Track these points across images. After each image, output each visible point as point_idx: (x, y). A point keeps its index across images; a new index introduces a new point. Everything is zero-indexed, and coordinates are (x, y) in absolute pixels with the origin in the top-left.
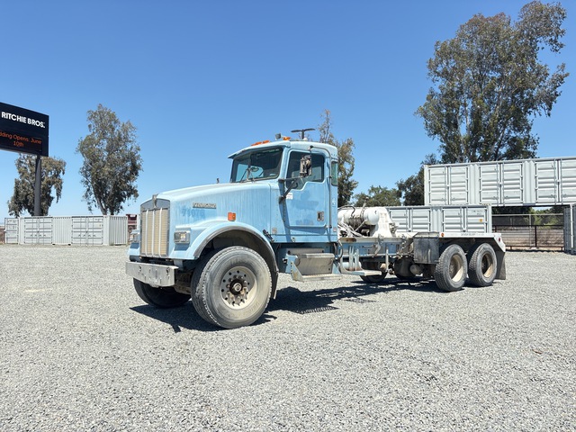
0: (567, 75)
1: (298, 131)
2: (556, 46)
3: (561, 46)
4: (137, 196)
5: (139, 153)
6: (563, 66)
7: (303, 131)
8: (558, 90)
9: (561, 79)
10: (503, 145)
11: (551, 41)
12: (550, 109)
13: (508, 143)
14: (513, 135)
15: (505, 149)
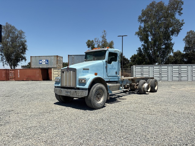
0: (184, 23)
2: (180, 14)
3: (182, 14)
4: (26, 60)
5: (26, 43)
6: (183, 20)
7: (122, 36)
8: (181, 28)
9: (182, 24)
10: (163, 45)
11: (179, 12)
12: (178, 34)
13: (165, 45)
14: (166, 42)
15: (164, 47)
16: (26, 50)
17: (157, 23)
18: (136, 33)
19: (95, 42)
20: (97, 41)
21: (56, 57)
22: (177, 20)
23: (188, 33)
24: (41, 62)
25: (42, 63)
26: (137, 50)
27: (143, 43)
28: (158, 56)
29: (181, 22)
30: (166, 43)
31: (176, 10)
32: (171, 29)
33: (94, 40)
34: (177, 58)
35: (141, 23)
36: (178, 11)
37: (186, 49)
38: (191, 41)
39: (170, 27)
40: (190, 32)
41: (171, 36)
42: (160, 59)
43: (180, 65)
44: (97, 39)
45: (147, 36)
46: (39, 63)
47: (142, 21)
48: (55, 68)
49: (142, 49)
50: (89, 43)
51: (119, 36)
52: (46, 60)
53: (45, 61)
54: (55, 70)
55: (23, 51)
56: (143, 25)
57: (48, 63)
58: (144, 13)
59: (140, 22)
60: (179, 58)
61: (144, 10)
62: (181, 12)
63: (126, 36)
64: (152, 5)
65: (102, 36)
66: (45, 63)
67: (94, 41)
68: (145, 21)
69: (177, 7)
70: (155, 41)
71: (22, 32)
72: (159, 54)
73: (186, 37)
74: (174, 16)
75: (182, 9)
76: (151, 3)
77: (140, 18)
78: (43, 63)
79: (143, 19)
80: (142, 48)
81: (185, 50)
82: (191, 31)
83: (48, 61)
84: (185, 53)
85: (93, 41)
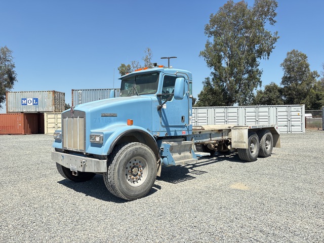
0: (278, 38)
1: (165, 58)
2: (273, 22)
3: (275, 22)
6: (277, 32)
7: (169, 58)
8: (274, 45)
9: (275, 39)
10: (245, 74)
11: (271, 19)
12: (268, 55)
13: (248, 73)
14: (250, 68)
15: (246, 76)
16: (14, 82)
17: (235, 37)
18: (201, 53)
19: (132, 69)
20: (135, 66)
21: (52, 93)
22: (266, 32)
23: (288, 54)
24: (24, 102)
25: (26, 104)
26: (203, 82)
27: (213, 70)
28: (237, 92)
29: (272, 36)
30: (250, 71)
31: (266, 16)
32: (257, 47)
33: (131, 64)
34: (271, 94)
35: (209, 37)
36: (270, 17)
37: (285, 80)
38: (293, 67)
39: (256, 44)
40: (291, 53)
41: (258, 59)
42: (240, 96)
43: (257, 107)
44: (136, 63)
45: (219, 59)
46: (22, 104)
47: (211, 33)
48: (49, 113)
49: (211, 80)
50: (123, 70)
51: (163, 58)
52: (34, 99)
53: (32, 99)
54: (49, 116)
55: (9, 83)
56: (212, 40)
57: (37, 104)
58: (214, 21)
59: (207, 35)
60: (273, 95)
61: (214, 15)
62: (274, 19)
63: (175, 57)
64: (228, 6)
65: (145, 58)
66: (32, 104)
67: (131, 66)
68: (216, 34)
69: (268, 10)
70: (232, 66)
71: (8, 50)
72: (239, 88)
73: (286, 61)
74: (262, 26)
75: (275, 14)
76: (227, 3)
77: (207, 28)
78: (28, 104)
79: (212, 30)
80: (211, 77)
81: (283, 83)
82: (294, 51)
83: (37, 100)
84: (283, 86)
85: (129, 66)
